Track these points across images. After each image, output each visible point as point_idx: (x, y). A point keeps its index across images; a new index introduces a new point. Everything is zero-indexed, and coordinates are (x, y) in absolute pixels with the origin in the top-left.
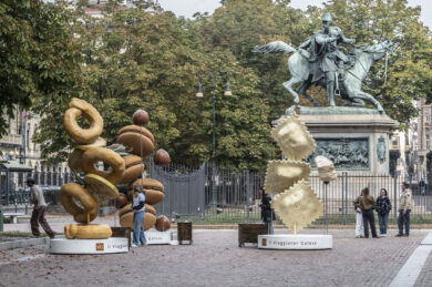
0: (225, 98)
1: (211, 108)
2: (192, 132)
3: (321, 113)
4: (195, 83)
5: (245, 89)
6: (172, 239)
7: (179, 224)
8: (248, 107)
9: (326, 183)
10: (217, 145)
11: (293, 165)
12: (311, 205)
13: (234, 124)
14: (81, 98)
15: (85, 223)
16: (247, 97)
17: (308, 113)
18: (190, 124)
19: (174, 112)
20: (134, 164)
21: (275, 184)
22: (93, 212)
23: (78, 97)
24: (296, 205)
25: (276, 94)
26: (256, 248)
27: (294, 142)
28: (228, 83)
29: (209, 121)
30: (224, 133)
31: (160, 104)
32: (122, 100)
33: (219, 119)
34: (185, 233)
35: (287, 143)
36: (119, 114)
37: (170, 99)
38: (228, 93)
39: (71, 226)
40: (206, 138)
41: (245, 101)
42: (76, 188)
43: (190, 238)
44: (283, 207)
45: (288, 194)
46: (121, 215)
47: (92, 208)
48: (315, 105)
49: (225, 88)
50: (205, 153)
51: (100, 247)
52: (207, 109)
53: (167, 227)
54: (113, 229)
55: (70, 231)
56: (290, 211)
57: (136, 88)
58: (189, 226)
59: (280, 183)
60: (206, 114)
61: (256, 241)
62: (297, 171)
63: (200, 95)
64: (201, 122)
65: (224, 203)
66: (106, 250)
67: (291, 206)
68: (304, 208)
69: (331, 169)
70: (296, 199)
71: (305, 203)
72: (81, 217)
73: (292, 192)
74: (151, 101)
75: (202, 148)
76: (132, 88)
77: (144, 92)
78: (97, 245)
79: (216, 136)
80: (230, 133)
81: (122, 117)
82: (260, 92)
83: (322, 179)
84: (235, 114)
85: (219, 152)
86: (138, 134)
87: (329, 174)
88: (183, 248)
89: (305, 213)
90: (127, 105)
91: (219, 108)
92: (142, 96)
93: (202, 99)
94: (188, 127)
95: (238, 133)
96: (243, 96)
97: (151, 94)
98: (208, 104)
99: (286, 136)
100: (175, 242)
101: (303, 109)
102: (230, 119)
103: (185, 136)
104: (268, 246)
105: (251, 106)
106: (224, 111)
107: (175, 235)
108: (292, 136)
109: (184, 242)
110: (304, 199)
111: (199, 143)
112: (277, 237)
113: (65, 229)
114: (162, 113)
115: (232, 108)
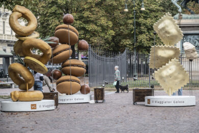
0: (141, 12)
1: (133, 18)
2: (122, 32)
3: (195, 18)
4: (123, 4)
5: (153, 7)
6: (91, 99)
7: (95, 89)
8: (155, 17)
9: (191, 60)
10: (137, 40)
11: (168, 49)
12: (181, 76)
13: (147, 27)
14: (23, 5)
15: (25, 90)
16: (154, 11)
17: (187, 18)
18: (121, 28)
19: (111, 20)
20: (65, 50)
21: (156, 62)
22: (30, 82)
23: (20, 4)
24: (170, 76)
25: (172, 10)
26: (144, 105)
27: (169, 33)
28: (143, 3)
29: (132, 26)
30: (141, 33)
31: (103, 16)
32: (80, 14)
33: (138, 25)
34: (99, 95)
35: (164, 34)
36: (78, 22)
37: (109, 13)
38: (143, 9)
39: (15, 92)
40: (130, 36)
41: (153, 13)
42: (18, 67)
43: (102, 98)
44: (161, 77)
45: (165, 69)
46: (57, 84)
47: (29, 80)
48: (192, 13)
49: (141, 6)
50: (130, 45)
51: (34, 106)
52: (131, 18)
53: (88, 91)
54: (44, 94)
55: (14, 96)
56: (167, 80)
57: (88, 7)
58: (102, 90)
59: (159, 61)
60: (130, 21)
61: (144, 100)
62: (171, 53)
63: (126, 10)
64: (127, 26)
65: (142, 74)
66: (38, 109)
67: (167, 77)
68: (176, 78)
69: (194, 51)
70: (170, 72)
71: (176, 74)
72: (23, 86)
73: (168, 67)
74: (97, 14)
75: (128, 42)
76: (85, 7)
77: (93, 9)
78: (32, 105)
79: (136, 34)
80: (144, 33)
81: (80, 24)
82: (162, 8)
83: (188, 58)
84: (147, 21)
85: (138, 44)
86: (67, 30)
87: (192, 54)
88: (98, 105)
89: (176, 81)
90: (83, 17)
91: (137, 18)
92: (91, 11)
93: (128, 12)
94: (120, 29)
95: (149, 32)
96: (151, 11)
97: (97, 10)
98: (131, 16)
99: (163, 29)
100: (93, 101)
101: (184, 16)
102: (144, 24)
103: (118, 35)
104: (152, 104)
105: (157, 16)
106: (141, 20)
107: (93, 96)
108: (167, 29)
109: (99, 101)
110: (175, 72)
111: (126, 39)
112: (158, 98)
113: (11, 94)
114: (103, 21)
115: (145, 18)
